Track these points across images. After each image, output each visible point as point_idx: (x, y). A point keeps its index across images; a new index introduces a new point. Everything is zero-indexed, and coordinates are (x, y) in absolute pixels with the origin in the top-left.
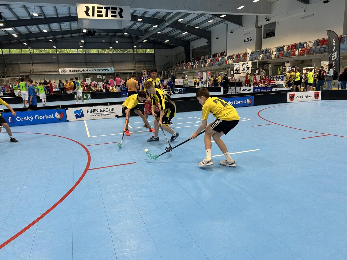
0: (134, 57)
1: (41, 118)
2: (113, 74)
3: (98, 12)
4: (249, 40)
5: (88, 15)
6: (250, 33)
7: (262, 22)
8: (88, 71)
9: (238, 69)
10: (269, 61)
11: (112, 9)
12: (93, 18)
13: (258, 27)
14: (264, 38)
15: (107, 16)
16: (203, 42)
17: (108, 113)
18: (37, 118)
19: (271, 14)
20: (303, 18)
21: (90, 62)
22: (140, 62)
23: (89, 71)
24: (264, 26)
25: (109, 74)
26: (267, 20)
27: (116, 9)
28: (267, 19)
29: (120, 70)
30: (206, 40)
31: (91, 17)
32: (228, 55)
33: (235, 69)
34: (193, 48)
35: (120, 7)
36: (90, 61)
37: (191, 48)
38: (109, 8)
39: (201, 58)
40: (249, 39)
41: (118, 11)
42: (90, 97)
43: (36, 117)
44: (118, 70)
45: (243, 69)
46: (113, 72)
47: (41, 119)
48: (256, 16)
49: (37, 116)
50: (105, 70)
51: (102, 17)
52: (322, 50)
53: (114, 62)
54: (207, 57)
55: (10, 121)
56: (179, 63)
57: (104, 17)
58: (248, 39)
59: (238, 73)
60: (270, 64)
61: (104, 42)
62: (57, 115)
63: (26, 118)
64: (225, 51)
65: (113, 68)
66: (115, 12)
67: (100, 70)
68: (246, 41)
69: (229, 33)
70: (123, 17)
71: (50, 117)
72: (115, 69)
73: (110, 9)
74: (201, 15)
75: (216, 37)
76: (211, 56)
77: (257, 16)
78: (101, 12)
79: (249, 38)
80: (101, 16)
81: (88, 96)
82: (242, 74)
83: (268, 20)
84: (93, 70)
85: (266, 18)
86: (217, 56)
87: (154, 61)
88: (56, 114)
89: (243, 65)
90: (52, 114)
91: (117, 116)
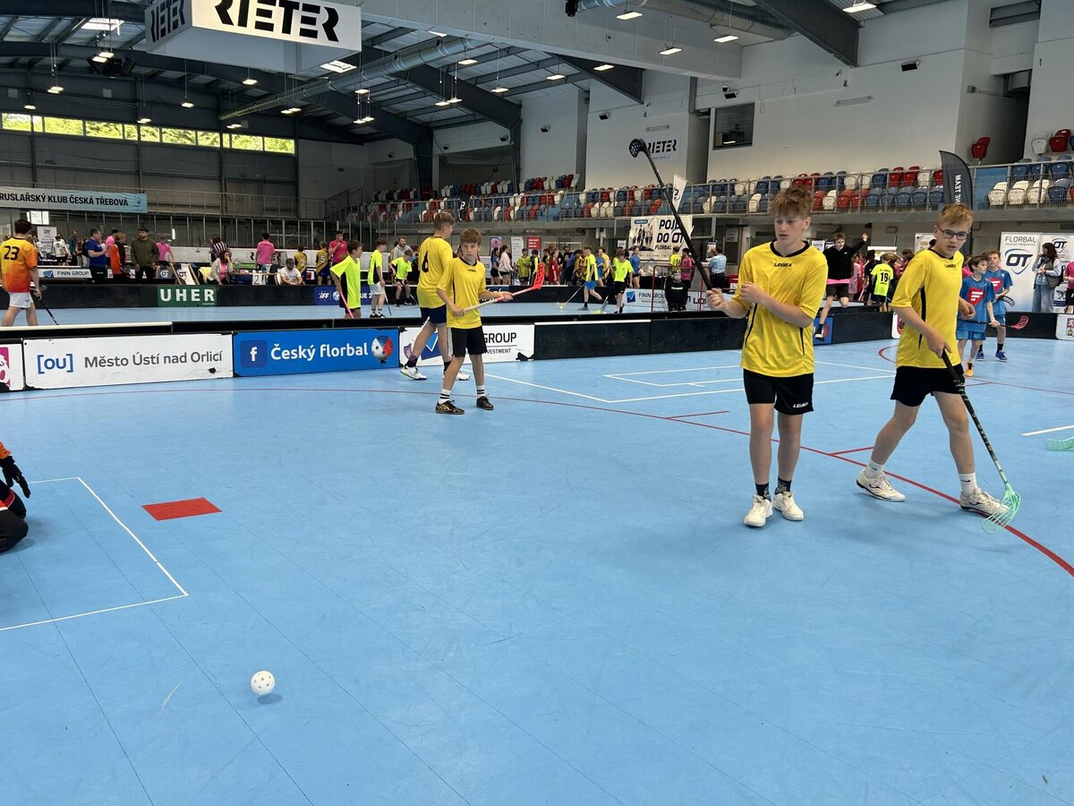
0: (221, 163)
1: (336, 352)
2: (145, 218)
3: (260, 12)
4: (666, 148)
5: (226, 19)
6: (668, 127)
7: (711, 100)
8: (46, 199)
9: (644, 237)
10: (744, 220)
11: (303, 10)
12: (241, 30)
13: (698, 111)
14: (716, 147)
15: (287, 29)
16: (489, 136)
17: (500, 348)
18: (325, 352)
19: (740, 77)
20: (839, 103)
21: (51, 165)
22: (242, 181)
23: (50, 199)
24: (716, 110)
25: (130, 218)
26: (728, 96)
27: (316, 9)
28: (728, 92)
29: (171, 205)
30: (506, 132)
31: (235, 28)
32: (589, 187)
33: (633, 234)
34: (447, 151)
35: (331, 6)
36: (50, 162)
37: (437, 151)
38: (296, 6)
39: (483, 189)
40: (666, 145)
41: (323, 17)
42: (212, 299)
43: (322, 350)
44: (161, 205)
45: (662, 238)
46: (144, 209)
47: (334, 355)
48: (691, 78)
49: (326, 347)
50: (112, 202)
51: (272, 30)
52: (903, 200)
53: (144, 174)
54: (503, 187)
55: (253, 359)
56: (390, 197)
57: (277, 33)
58: (661, 145)
59: (643, 249)
60: (745, 228)
61: (108, 99)
62: (378, 348)
63: (297, 353)
64: (573, 172)
65: (143, 197)
66: (315, 19)
67: (95, 201)
68: (655, 149)
69: (593, 117)
70: (336, 40)
71: (360, 351)
72: (153, 200)
73: (298, 8)
74: (509, 51)
75: (543, 127)
76: (522, 186)
77: (694, 81)
78: (268, 14)
79: (664, 143)
80: (270, 27)
81: (206, 296)
82: (657, 252)
83: (733, 96)
84: (64, 200)
85: (725, 90)
86: (543, 188)
87: (295, 183)
88: (376, 343)
89: (661, 225)
90: (365, 344)
91: (521, 357)
